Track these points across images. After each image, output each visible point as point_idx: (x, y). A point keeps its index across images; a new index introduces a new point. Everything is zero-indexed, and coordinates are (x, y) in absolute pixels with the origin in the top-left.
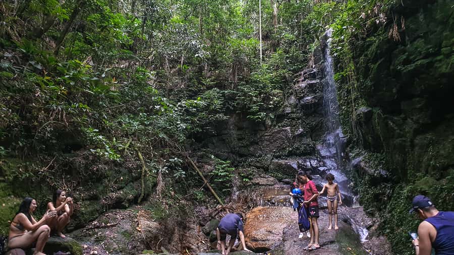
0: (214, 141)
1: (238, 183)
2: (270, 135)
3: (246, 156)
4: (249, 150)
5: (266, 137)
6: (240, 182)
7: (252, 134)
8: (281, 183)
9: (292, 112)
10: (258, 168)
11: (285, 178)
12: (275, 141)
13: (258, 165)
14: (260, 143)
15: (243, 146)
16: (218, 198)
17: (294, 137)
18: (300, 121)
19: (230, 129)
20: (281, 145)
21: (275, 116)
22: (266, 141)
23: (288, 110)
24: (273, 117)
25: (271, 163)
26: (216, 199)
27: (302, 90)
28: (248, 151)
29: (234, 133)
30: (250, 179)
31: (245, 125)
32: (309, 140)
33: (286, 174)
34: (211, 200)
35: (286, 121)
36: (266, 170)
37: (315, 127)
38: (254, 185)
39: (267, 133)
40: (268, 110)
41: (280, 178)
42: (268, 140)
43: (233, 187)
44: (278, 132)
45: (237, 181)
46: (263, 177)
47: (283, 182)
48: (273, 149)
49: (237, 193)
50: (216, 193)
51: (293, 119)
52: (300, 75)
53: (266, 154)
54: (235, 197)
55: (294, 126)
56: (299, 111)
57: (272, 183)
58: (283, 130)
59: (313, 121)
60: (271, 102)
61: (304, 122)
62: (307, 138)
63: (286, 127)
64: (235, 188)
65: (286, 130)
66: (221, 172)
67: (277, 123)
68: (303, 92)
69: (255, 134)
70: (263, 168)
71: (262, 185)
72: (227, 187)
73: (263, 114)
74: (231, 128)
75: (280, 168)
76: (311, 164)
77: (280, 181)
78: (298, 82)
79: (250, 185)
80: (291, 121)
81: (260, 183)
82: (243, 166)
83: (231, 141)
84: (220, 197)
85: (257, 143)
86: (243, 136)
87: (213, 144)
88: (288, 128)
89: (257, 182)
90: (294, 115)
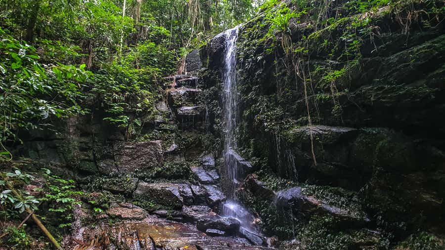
0: (39, 148)
1: (83, 214)
2: (132, 148)
3: (93, 174)
4: (97, 167)
5: (127, 151)
6: (87, 213)
7: (105, 144)
8: (154, 216)
9: (164, 123)
10: (114, 192)
11: (159, 210)
12: (138, 157)
13: (115, 188)
14: (117, 158)
15: (86, 160)
16: (53, 239)
17: (166, 154)
18: (174, 134)
19: (69, 133)
20: (148, 163)
21: (142, 123)
22: (126, 155)
23: (159, 118)
24: (140, 125)
25: (137, 186)
26: (49, 240)
27: (180, 97)
28: (95, 167)
29: (75, 140)
30: (104, 209)
31: (94, 129)
32: (183, 159)
33: (160, 204)
34: (39, 242)
35: (156, 132)
36: (129, 196)
37: (192, 144)
38: (113, 219)
39: (128, 144)
40: (133, 114)
41: (152, 209)
42: (130, 155)
43: (75, 220)
44: (145, 145)
45: (81, 212)
46: (126, 207)
47: (157, 214)
48: (135, 168)
49: (82, 230)
50: (48, 229)
51: (166, 131)
52: (172, 79)
53: (123, 174)
54: (79, 237)
55: (166, 140)
56: (172, 122)
57: (142, 216)
58: (152, 144)
59: (190, 137)
60: (139, 105)
61: (179, 136)
62: (180, 157)
63: (156, 140)
64: (78, 222)
65: (155, 144)
66: (61, 197)
67: (143, 133)
68: (181, 100)
69: (111, 145)
70: (122, 193)
71: (126, 219)
72: (66, 221)
73: (126, 119)
74: (71, 131)
75: (152, 194)
76: (192, 191)
77: (151, 213)
78: (170, 87)
79: (105, 218)
80: (163, 133)
81: (122, 216)
82: (89, 189)
83: (69, 149)
84: (55, 237)
85: (112, 158)
86: (90, 145)
87: (37, 151)
88: (158, 142)
89: (117, 213)
90: (167, 127)
